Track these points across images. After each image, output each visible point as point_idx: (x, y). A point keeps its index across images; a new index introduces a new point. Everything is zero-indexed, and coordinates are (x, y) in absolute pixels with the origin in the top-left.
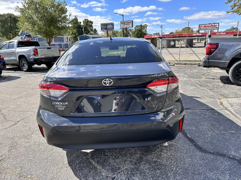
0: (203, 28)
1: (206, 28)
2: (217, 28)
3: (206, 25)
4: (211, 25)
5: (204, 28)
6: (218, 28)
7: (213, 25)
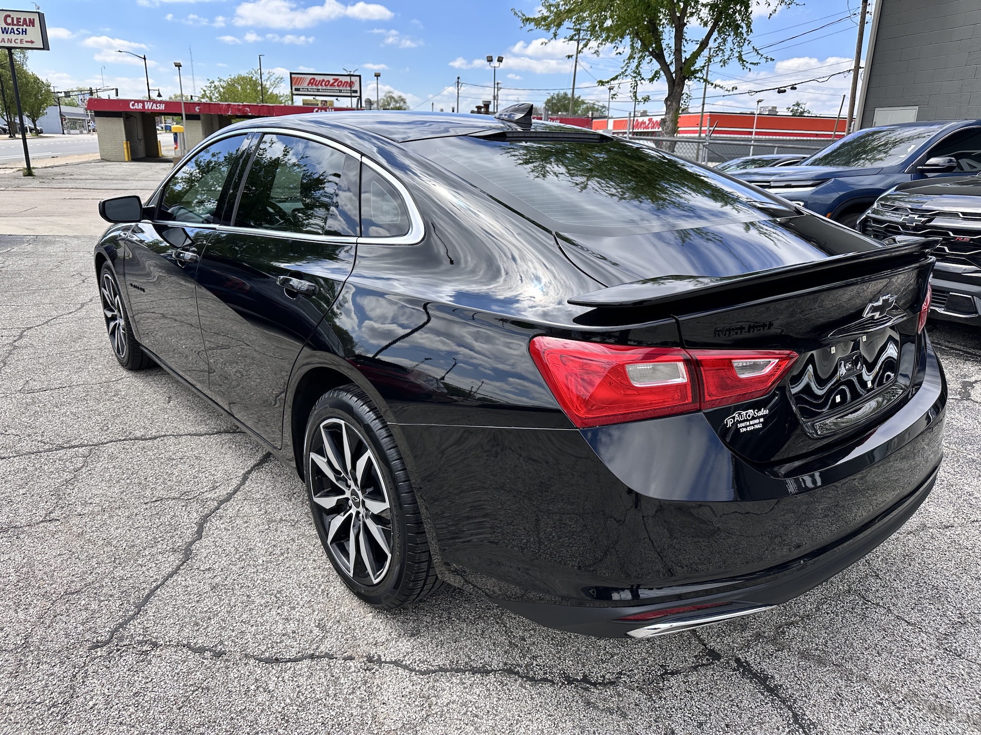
0: (305, 85)
1: (318, 90)
2: (356, 92)
3: (318, 78)
4: (336, 80)
5: (310, 87)
6: (358, 94)
7: (341, 78)
